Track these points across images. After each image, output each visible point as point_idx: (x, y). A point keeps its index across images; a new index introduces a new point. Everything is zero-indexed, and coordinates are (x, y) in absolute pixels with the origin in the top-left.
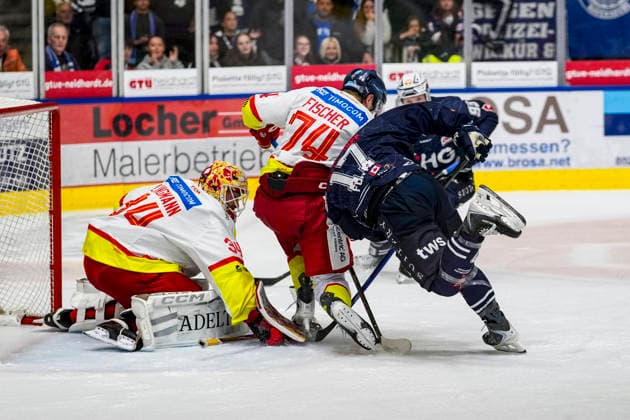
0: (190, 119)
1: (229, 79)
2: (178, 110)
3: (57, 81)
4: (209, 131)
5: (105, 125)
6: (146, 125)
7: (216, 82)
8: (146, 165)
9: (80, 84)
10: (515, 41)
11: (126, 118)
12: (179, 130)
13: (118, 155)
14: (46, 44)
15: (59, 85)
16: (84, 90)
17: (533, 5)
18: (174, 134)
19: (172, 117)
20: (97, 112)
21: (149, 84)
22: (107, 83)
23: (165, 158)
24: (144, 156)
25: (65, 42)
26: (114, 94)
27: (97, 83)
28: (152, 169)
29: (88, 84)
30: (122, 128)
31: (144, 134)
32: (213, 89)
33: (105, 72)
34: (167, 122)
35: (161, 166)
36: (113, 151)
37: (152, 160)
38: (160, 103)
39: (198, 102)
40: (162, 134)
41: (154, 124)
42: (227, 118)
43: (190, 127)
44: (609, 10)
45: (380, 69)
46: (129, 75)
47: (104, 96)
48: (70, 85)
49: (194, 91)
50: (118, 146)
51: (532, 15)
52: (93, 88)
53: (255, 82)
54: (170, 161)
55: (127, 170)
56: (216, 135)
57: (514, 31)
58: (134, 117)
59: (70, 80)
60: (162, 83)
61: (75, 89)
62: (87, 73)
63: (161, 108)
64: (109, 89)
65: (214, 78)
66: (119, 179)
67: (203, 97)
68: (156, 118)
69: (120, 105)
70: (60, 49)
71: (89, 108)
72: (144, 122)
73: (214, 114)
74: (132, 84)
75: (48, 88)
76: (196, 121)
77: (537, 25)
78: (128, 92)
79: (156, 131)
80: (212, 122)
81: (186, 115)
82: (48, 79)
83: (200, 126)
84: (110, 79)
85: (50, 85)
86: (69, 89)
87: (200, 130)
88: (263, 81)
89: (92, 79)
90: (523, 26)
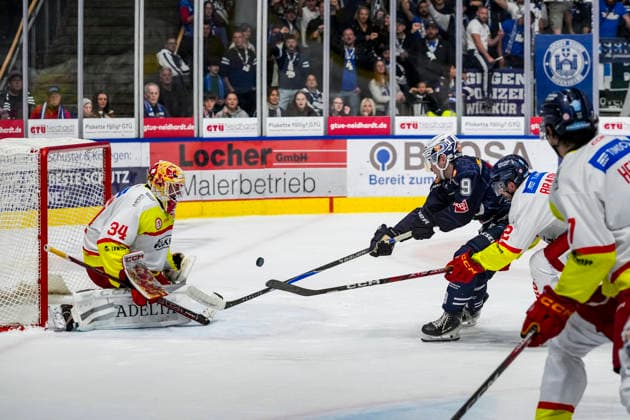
0: (252, 154)
1: (281, 126)
2: (243, 148)
3: (153, 125)
4: (266, 163)
5: (188, 158)
6: (218, 158)
7: (271, 128)
8: (219, 187)
9: (170, 127)
10: (500, 101)
11: (203, 152)
12: (244, 162)
13: (198, 180)
14: (145, 99)
15: (154, 128)
16: (172, 131)
17: (512, 75)
18: (239, 165)
19: (238, 152)
20: (182, 148)
21: (221, 128)
22: (190, 127)
23: (233, 183)
24: (217, 181)
25: (157, 96)
26: (196, 135)
27: (182, 127)
28: (223, 190)
29: (176, 128)
30: (201, 160)
31: (217, 165)
32: (269, 132)
33: (188, 119)
34: (235, 156)
35: (230, 189)
36: (194, 176)
37: (224, 184)
38: (231, 142)
39: (257, 142)
40: (230, 165)
41: (226, 158)
42: (280, 154)
43: (252, 160)
44: (567, 80)
45: (394, 120)
46: (207, 121)
47: (188, 137)
48: (162, 128)
49: (255, 134)
50: (197, 173)
51: (512, 82)
52: (180, 131)
53: (301, 128)
54: (237, 184)
55: (204, 191)
56: (271, 166)
57: (498, 94)
58: (210, 153)
59: (163, 124)
60: (231, 127)
61: (166, 131)
62: (175, 119)
63: (230, 146)
64: (192, 131)
65: (270, 125)
66: (199, 197)
67: (262, 138)
68: (226, 153)
69: (200, 143)
70: (155, 102)
71: (177, 145)
72: (217, 156)
73: (270, 151)
74: (209, 128)
75: (145, 130)
76: (256, 156)
77: (516, 90)
78: (206, 134)
79: (226, 163)
80: (269, 157)
81: (249, 151)
82: (145, 124)
83: (259, 160)
84: (193, 124)
85: (147, 128)
86: (162, 131)
87: (260, 163)
88: (306, 128)
89: (179, 124)
90: (505, 90)
